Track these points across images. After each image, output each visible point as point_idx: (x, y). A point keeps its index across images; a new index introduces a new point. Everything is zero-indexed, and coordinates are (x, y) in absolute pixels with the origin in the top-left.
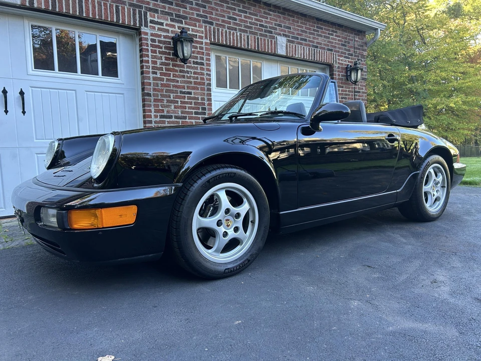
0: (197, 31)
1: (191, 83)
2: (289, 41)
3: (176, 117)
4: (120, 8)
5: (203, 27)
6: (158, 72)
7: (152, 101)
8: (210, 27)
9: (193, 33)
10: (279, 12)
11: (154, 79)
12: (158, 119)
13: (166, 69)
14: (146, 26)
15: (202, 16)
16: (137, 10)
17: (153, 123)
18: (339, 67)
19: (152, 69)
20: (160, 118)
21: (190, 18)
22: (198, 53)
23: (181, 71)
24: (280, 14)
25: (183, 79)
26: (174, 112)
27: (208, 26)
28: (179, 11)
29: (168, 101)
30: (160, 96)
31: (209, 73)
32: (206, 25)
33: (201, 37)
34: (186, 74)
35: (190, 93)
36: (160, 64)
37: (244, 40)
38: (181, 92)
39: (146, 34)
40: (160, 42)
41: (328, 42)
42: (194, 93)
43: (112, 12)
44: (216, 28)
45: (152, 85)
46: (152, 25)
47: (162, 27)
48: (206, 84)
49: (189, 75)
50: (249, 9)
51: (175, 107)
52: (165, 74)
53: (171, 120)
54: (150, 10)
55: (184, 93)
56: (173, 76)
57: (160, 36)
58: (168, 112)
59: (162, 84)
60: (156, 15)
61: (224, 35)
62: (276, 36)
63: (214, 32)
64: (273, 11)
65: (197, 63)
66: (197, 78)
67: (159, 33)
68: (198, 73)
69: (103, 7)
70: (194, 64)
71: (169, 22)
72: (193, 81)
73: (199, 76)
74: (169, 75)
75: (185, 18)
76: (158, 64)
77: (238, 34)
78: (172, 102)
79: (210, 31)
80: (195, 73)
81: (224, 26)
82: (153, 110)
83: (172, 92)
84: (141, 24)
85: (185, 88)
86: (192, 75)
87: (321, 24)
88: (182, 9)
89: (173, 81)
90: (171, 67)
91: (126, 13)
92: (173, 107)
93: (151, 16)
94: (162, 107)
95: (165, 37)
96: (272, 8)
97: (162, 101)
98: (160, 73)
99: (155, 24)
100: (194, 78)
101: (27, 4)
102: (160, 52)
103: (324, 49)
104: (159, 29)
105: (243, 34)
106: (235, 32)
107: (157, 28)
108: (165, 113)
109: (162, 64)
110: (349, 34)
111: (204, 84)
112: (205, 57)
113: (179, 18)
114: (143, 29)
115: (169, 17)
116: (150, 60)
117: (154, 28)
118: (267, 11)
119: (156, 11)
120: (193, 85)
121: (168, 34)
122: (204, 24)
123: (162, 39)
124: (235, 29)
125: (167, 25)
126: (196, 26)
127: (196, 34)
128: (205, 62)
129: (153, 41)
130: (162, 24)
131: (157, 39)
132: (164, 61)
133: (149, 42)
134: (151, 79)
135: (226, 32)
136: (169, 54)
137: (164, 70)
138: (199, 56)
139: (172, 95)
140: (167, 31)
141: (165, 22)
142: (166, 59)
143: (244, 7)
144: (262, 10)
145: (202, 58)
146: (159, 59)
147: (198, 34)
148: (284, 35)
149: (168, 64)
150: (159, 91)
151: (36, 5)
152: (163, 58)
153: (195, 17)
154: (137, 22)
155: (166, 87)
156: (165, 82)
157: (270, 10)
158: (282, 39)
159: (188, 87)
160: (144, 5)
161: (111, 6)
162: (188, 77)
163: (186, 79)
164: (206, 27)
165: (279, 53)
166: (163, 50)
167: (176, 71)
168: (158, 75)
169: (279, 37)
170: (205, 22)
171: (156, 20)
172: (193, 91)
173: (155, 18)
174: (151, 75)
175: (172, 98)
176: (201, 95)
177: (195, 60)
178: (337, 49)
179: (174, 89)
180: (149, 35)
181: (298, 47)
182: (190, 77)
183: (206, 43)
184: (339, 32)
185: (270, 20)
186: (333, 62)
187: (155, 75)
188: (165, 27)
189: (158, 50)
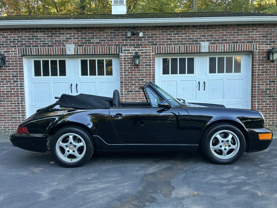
0: (148, 50)
1: (144, 75)
2: (211, 43)
3: (135, 91)
4: (110, 47)
5: (151, 47)
6: (127, 72)
7: (124, 85)
8: (155, 47)
9: (145, 51)
10: (203, 29)
11: (125, 75)
12: (126, 93)
13: (131, 70)
14: (122, 52)
15: (150, 42)
16: (118, 47)
17: (124, 94)
18: (259, 52)
19: (124, 71)
20: (127, 92)
21: (144, 45)
22: (148, 60)
23: (138, 70)
24: (205, 29)
25: (139, 74)
26: (134, 89)
27: (154, 46)
28: (138, 42)
29: (131, 84)
30: (127, 83)
31: (154, 69)
32: (153, 46)
33: (150, 52)
34: (141, 71)
35: (143, 80)
36: (128, 68)
37: (177, 49)
38: (138, 80)
39: (122, 56)
40: (128, 58)
41: (248, 37)
42: (145, 79)
43: (107, 50)
44: (159, 46)
45: (124, 78)
46: (124, 52)
47: (129, 52)
48: (152, 75)
49: (142, 71)
50: (180, 32)
51: (135, 87)
52: (130, 73)
53: (132, 93)
54: (124, 45)
55: (140, 80)
56: (134, 73)
57: (128, 56)
58: (131, 89)
59: (128, 77)
60: (127, 47)
61: (164, 48)
62: (200, 42)
63: (158, 48)
64: (199, 29)
65: (147, 65)
66: (147, 72)
67: (128, 55)
68: (148, 70)
69: (103, 49)
70: (145, 66)
71: (133, 49)
72: (144, 74)
73: (148, 71)
74: (132, 73)
75: (142, 45)
76: (127, 68)
77: (173, 46)
78: (133, 84)
79: (155, 48)
80: (146, 70)
81: (164, 44)
82: (124, 89)
83: (133, 80)
84: (119, 52)
85: (140, 78)
86: (144, 71)
87: (241, 28)
88: (139, 41)
89: (134, 75)
90: (133, 69)
91: (113, 49)
92: (134, 87)
93: (124, 48)
94: (128, 87)
95: (130, 56)
96: (198, 27)
97: (128, 84)
98: (128, 72)
99: (126, 51)
100: (145, 72)
101: (76, 54)
102: (128, 63)
103: (244, 42)
104: (128, 53)
105: (176, 46)
106: (171, 46)
107: (126, 53)
108: (130, 90)
109: (129, 68)
110: (270, 29)
111: (151, 75)
112: (152, 62)
113: (138, 46)
114: (120, 54)
115: (133, 47)
116: (123, 67)
117: (125, 53)
118: (194, 30)
119: (127, 45)
120: (144, 76)
121: (132, 54)
122: (152, 46)
123: (129, 57)
124: (171, 44)
125: (132, 50)
126: (147, 48)
127: (146, 51)
128: (151, 64)
129: (125, 58)
130: (129, 50)
131: (126, 57)
132: (130, 67)
133: (123, 59)
134: (123, 75)
135: (165, 47)
136: (132, 63)
137: (130, 71)
138: (148, 62)
139: (133, 82)
140: (132, 53)
141: (131, 49)
142: (131, 65)
143: (177, 32)
144: (191, 30)
145: (150, 63)
146: (127, 66)
147: (148, 51)
148: (207, 41)
149: (132, 68)
150: (127, 80)
151: (79, 54)
152: (129, 66)
153: (147, 43)
154: (118, 52)
155: (131, 78)
156: (130, 76)
157: (197, 29)
158: (205, 43)
159: (142, 77)
160: (121, 44)
161: (107, 48)
162: (142, 72)
163: (141, 73)
164: (153, 47)
165: (202, 52)
166: (130, 62)
167: (136, 70)
168: (127, 73)
169: (202, 43)
170: (152, 45)
171: (126, 49)
172: (144, 79)
173: (126, 48)
174: (123, 74)
175: (133, 83)
176: (149, 80)
177: (146, 64)
178: (259, 40)
179: (135, 79)
180: (123, 56)
181: (219, 46)
182: (143, 72)
183: (153, 55)
184: (259, 29)
185: (196, 34)
186: (254, 49)
187: (125, 74)
188: (131, 51)
189: (127, 62)
